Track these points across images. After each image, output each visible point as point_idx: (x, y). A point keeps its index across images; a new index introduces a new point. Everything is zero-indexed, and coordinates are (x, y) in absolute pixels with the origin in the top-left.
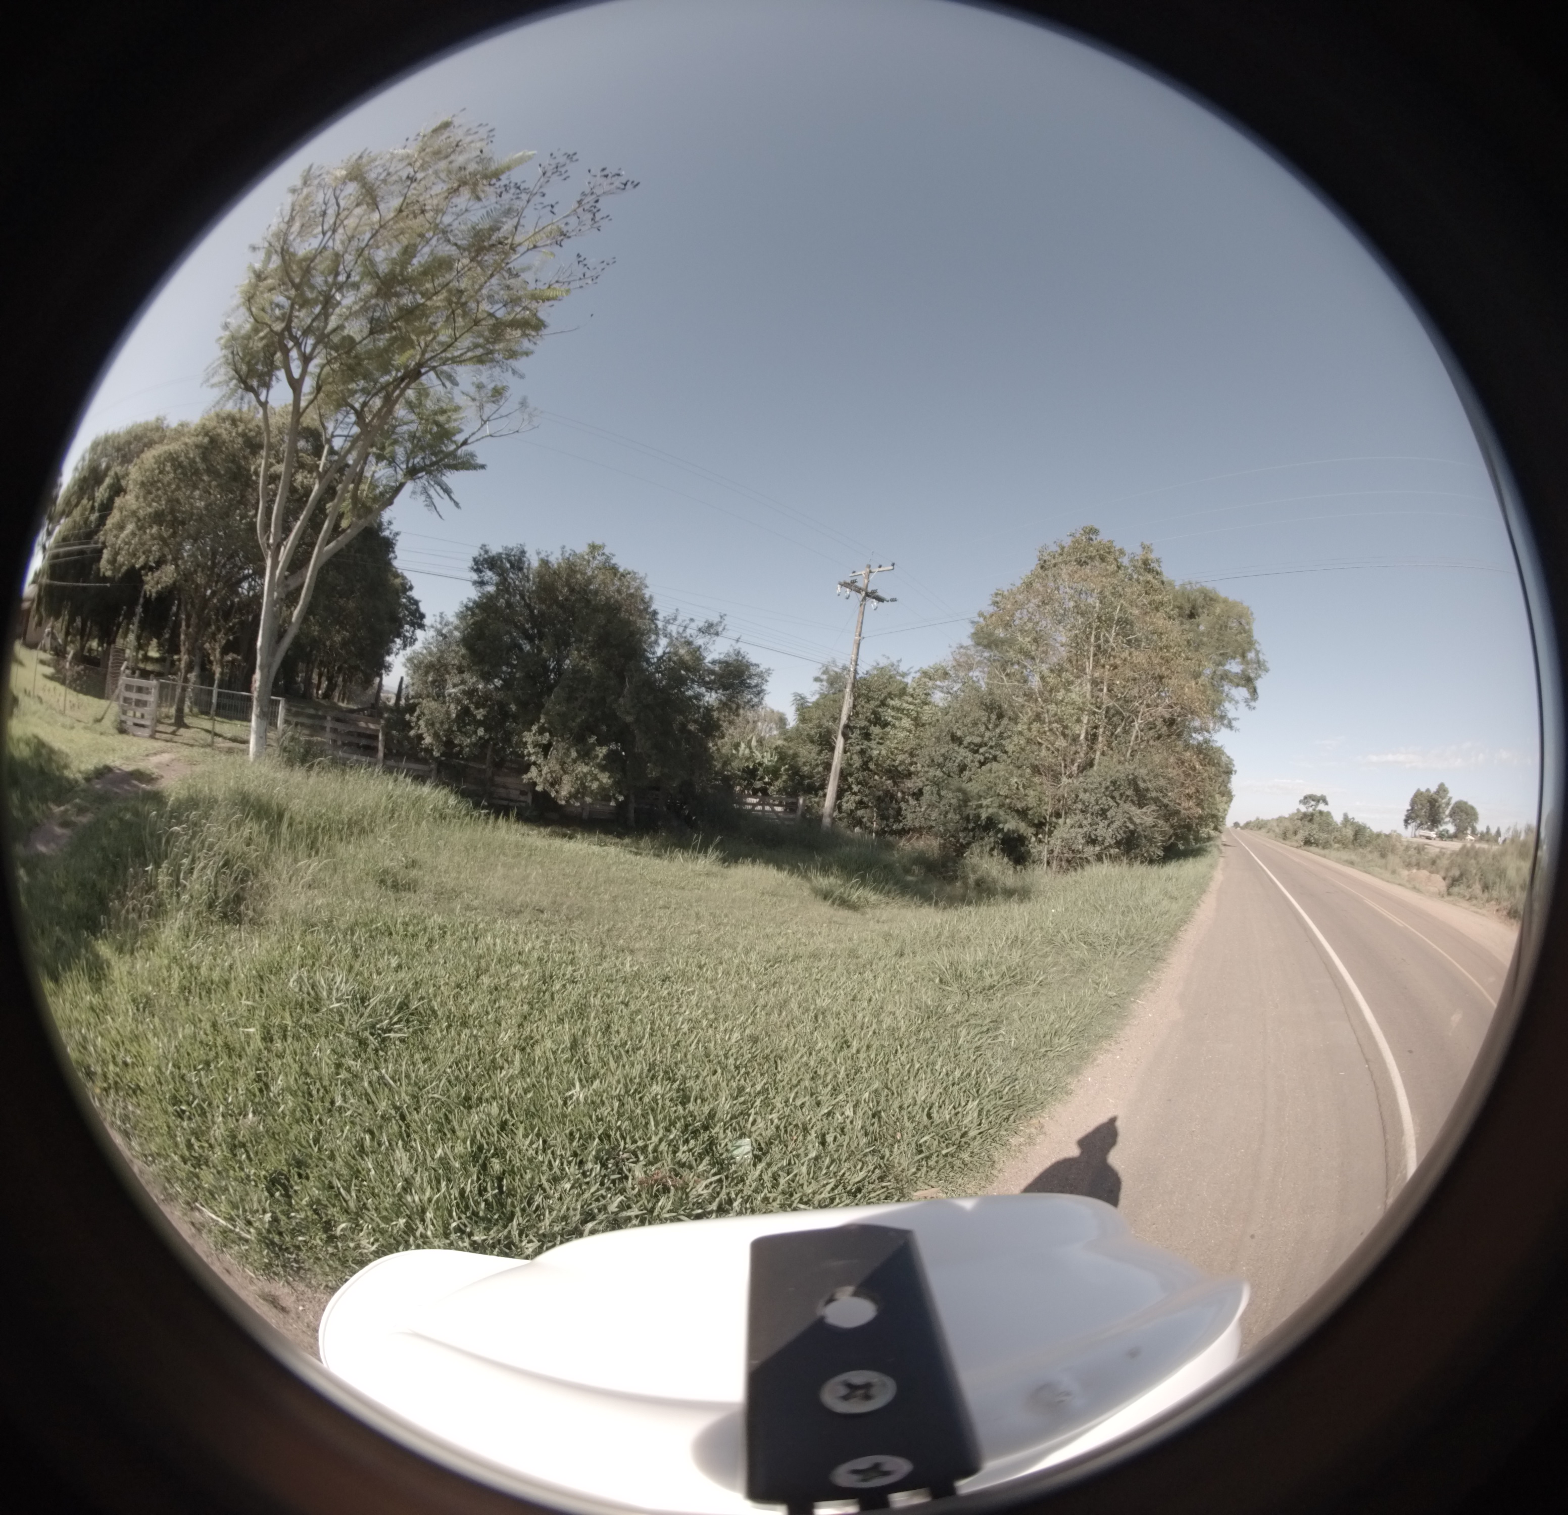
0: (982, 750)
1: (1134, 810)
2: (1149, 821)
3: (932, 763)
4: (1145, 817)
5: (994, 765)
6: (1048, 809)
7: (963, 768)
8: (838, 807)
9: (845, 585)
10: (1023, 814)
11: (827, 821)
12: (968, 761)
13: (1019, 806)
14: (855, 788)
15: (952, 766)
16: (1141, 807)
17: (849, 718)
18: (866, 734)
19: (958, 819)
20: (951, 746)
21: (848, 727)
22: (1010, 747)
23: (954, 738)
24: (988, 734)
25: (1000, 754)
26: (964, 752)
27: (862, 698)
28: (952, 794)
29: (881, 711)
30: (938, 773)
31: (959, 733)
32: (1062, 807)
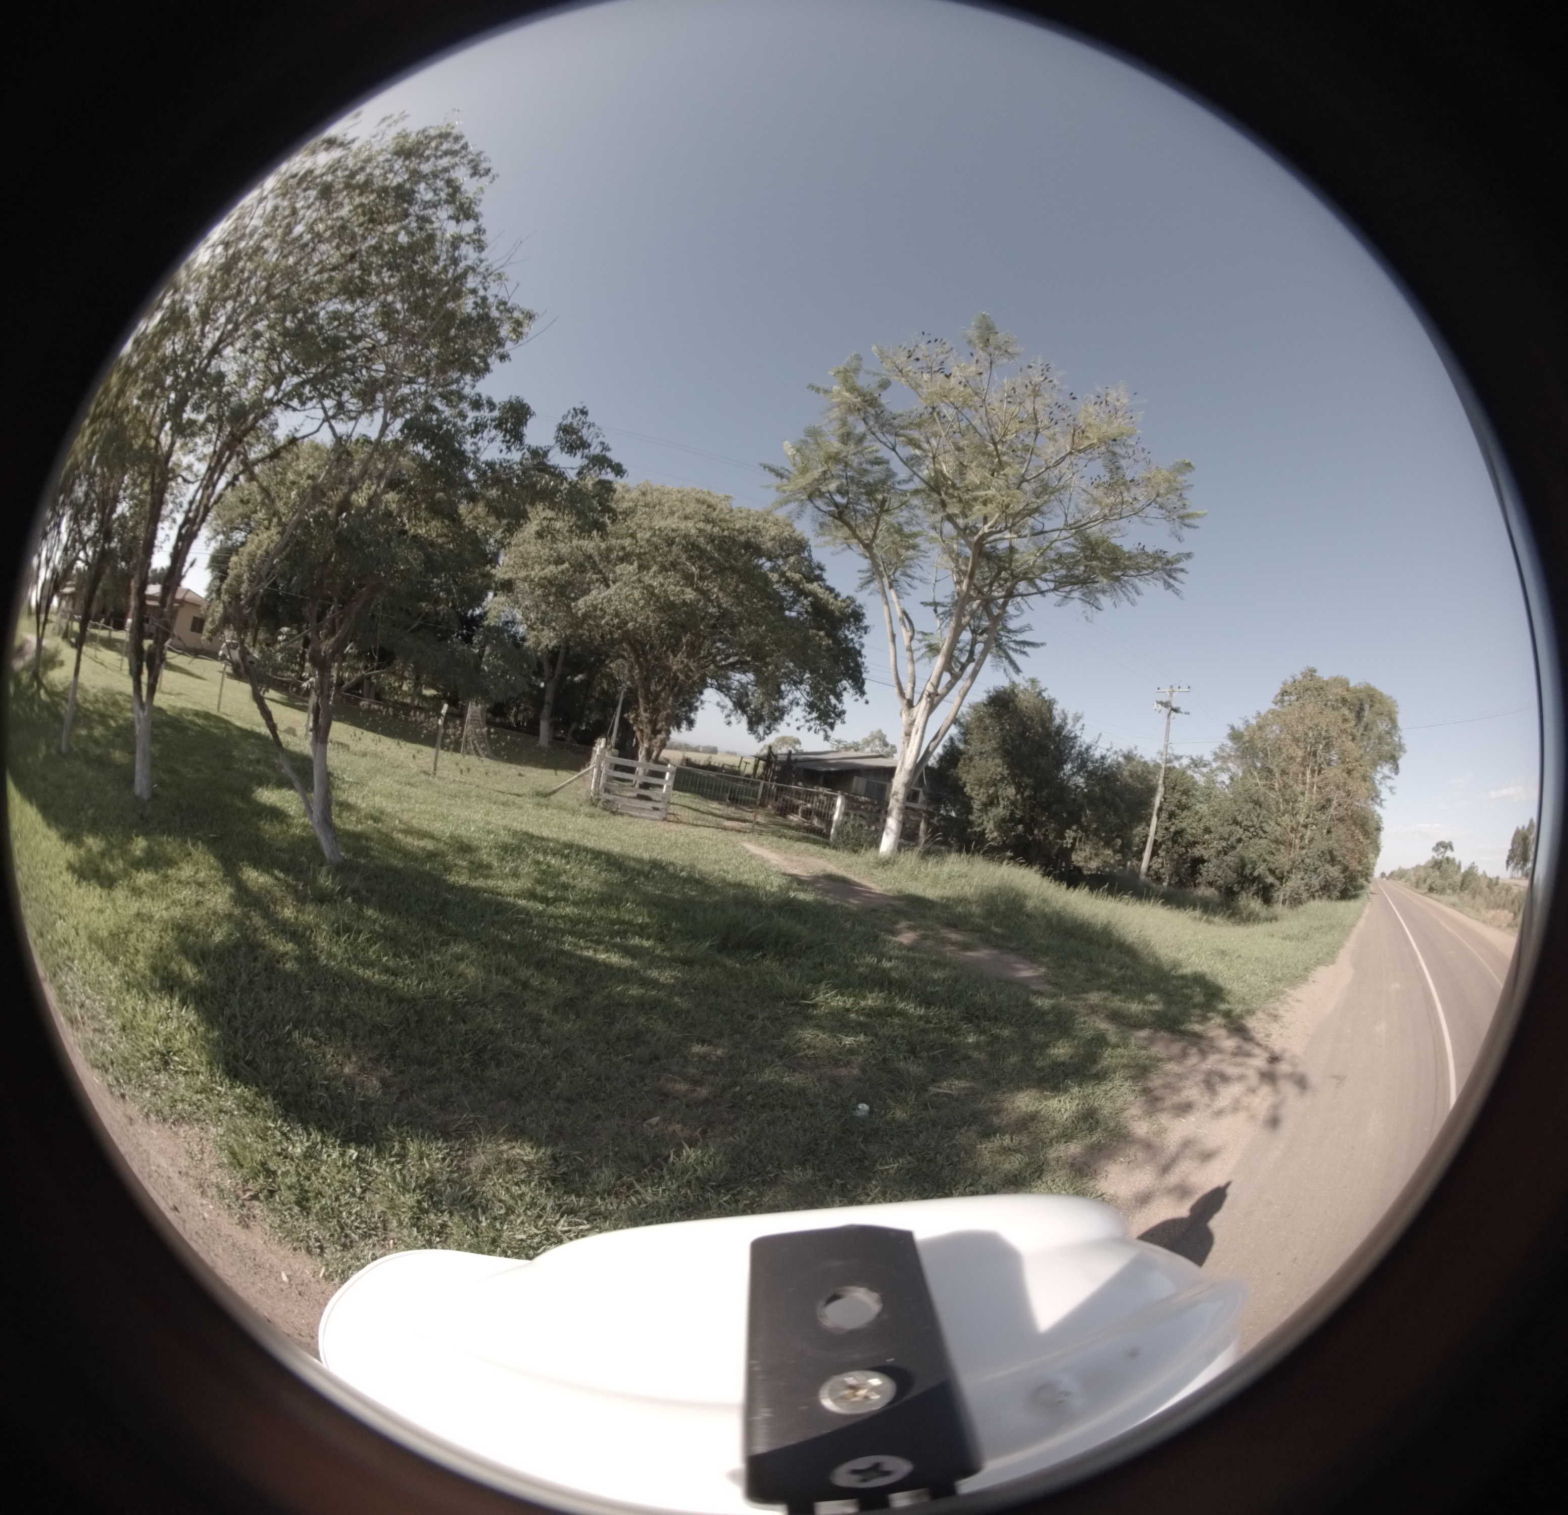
0: (1252, 829)
1: (1328, 866)
2: (1336, 874)
3: (1222, 838)
4: (1334, 872)
5: (1256, 840)
6: (1287, 868)
7: (1239, 840)
8: (1149, 867)
9: (1161, 703)
10: (1272, 872)
11: (1143, 877)
12: (1243, 837)
13: (1273, 867)
14: (1162, 853)
15: (1233, 839)
16: (1333, 865)
17: (1161, 803)
18: (1172, 815)
19: (1235, 875)
20: (1233, 827)
21: (1160, 809)
22: (1267, 828)
23: (1236, 822)
24: (1255, 820)
25: (1261, 833)
26: (1241, 831)
27: (1171, 788)
28: (1231, 859)
29: (1184, 799)
30: (1224, 844)
31: (1239, 818)
32: (1294, 867)
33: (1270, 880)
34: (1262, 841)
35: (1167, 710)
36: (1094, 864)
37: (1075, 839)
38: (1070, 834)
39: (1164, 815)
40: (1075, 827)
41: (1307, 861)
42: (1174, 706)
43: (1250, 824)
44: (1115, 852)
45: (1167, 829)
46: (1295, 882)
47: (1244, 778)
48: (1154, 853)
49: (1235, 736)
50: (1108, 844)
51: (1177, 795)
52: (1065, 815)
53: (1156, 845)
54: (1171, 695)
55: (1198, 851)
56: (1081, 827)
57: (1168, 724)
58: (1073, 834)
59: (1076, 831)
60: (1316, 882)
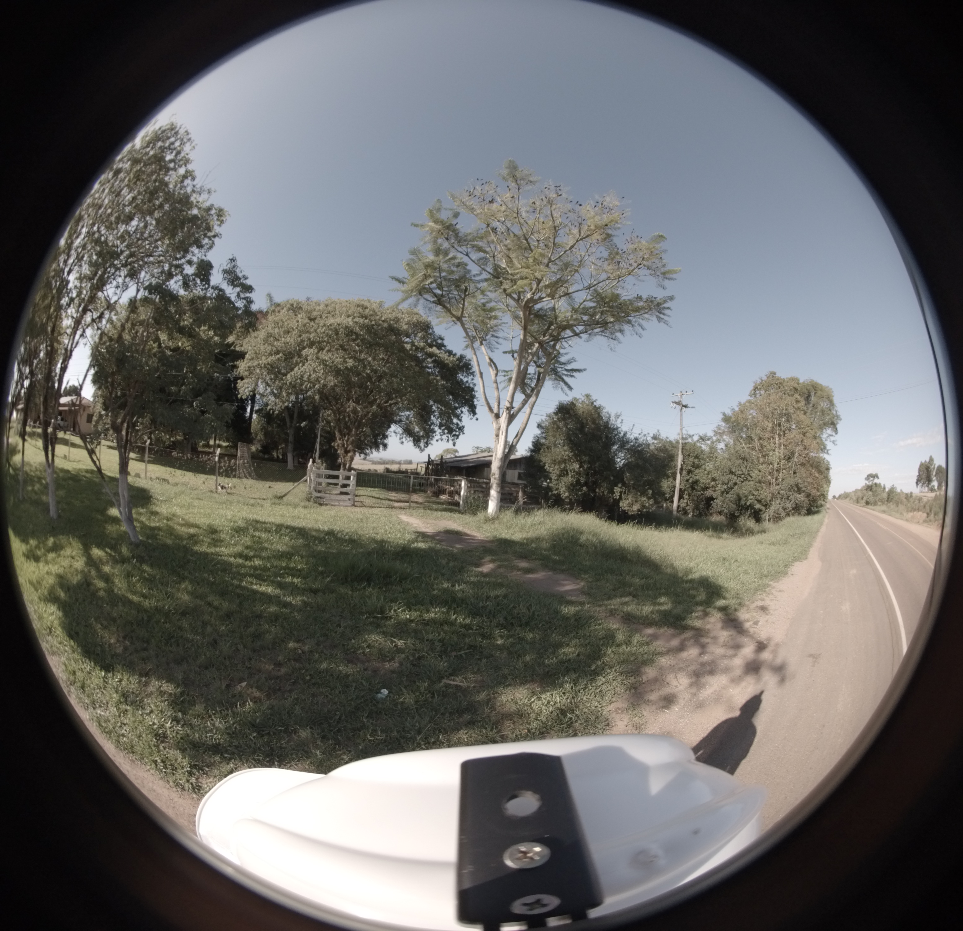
5: (746, 483)
6: (769, 498)
8: (679, 507)
10: (759, 501)
11: (675, 513)
12: (737, 481)
14: (686, 496)
15: (731, 483)
17: (682, 465)
18: (689, 472)
19: (735, 506)
20: (730, 476)
21: (682, 469)
22: (752, 474)
23: (731, 472)
24: (744, 470)
25: (749, 478)
26: (736, 478)
27: (686, 456)
28: (731, 496)
29: (696, 461)
30: (726, 487)
31: (733, 470)
32: (774, 497)
33: (758, 506)
34: (751, 483)
35: (680, 407)
36: (636, 508)
37: (621, 493)
38: (617, 490)
39: (684, 473)
40: (620, 485)
41: (782, 492)
42: (684, 404)
43: (741, 473)
44: (649, 498)
45: (687, 481)
46: (776, 506)
47: (735, 444)
48: (681, 497)
49: (726, 419)
50: (643, 493)
51: (692, 459)
52: (612, 478)
53: (681, 492)
54: (681, 397)
55: (709, 493)
56: (624, 484)
57: (681, 415)
58: (619, 490)
59: (621, 488)
60: (789, 505)
